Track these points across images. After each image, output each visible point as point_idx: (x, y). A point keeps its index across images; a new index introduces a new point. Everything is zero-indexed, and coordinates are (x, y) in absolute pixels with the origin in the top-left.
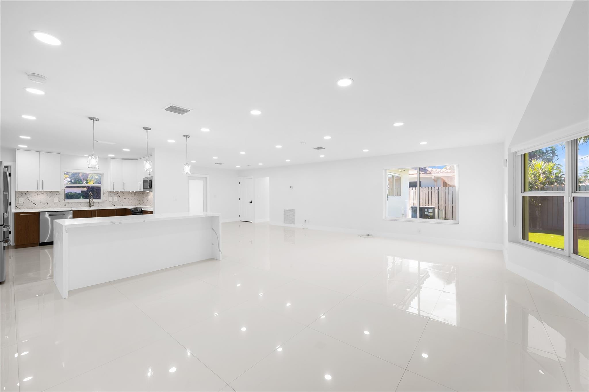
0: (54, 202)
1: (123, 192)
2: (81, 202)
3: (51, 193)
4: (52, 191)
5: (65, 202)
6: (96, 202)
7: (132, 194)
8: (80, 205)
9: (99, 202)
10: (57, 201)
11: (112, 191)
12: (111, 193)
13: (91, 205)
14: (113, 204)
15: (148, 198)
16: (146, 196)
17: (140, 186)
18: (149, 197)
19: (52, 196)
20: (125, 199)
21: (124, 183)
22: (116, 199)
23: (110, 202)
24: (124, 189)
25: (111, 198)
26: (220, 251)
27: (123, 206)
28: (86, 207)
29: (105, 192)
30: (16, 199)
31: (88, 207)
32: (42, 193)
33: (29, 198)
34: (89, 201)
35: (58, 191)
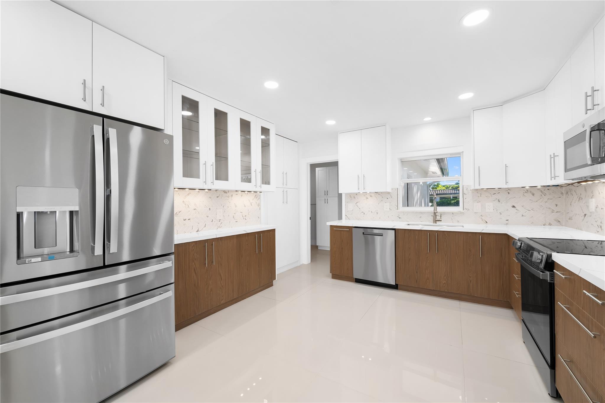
0: (385, 210)
1: (508, 191)
2: (421, 213)
3: (380, 195)
4: (382, 193)
5: (399, 211)
6: (448, 213)
7: (533, 195)
8: (420, 217)
9: (454, 214)
10: (388, 210)
12: (479, 192)
13: (438, 218)
14: (485, 218)
15: (588, 207)
16: (580, 199)
17: (553, 166)
18: (593, 203)
19: (382, 200)
20: (514, 207)
21: (506, 166)
22: (490, 206)
23: (477, 213)
24: (507, 182)
25: (480, 203)
27: (507, 224)
28: (428, 223)
29: (465, 191)
30: (345, 205)
31: (432, 224)
32: (371, 196)
33: (358, 204)
34: (434, 210)
35: (389, 193)
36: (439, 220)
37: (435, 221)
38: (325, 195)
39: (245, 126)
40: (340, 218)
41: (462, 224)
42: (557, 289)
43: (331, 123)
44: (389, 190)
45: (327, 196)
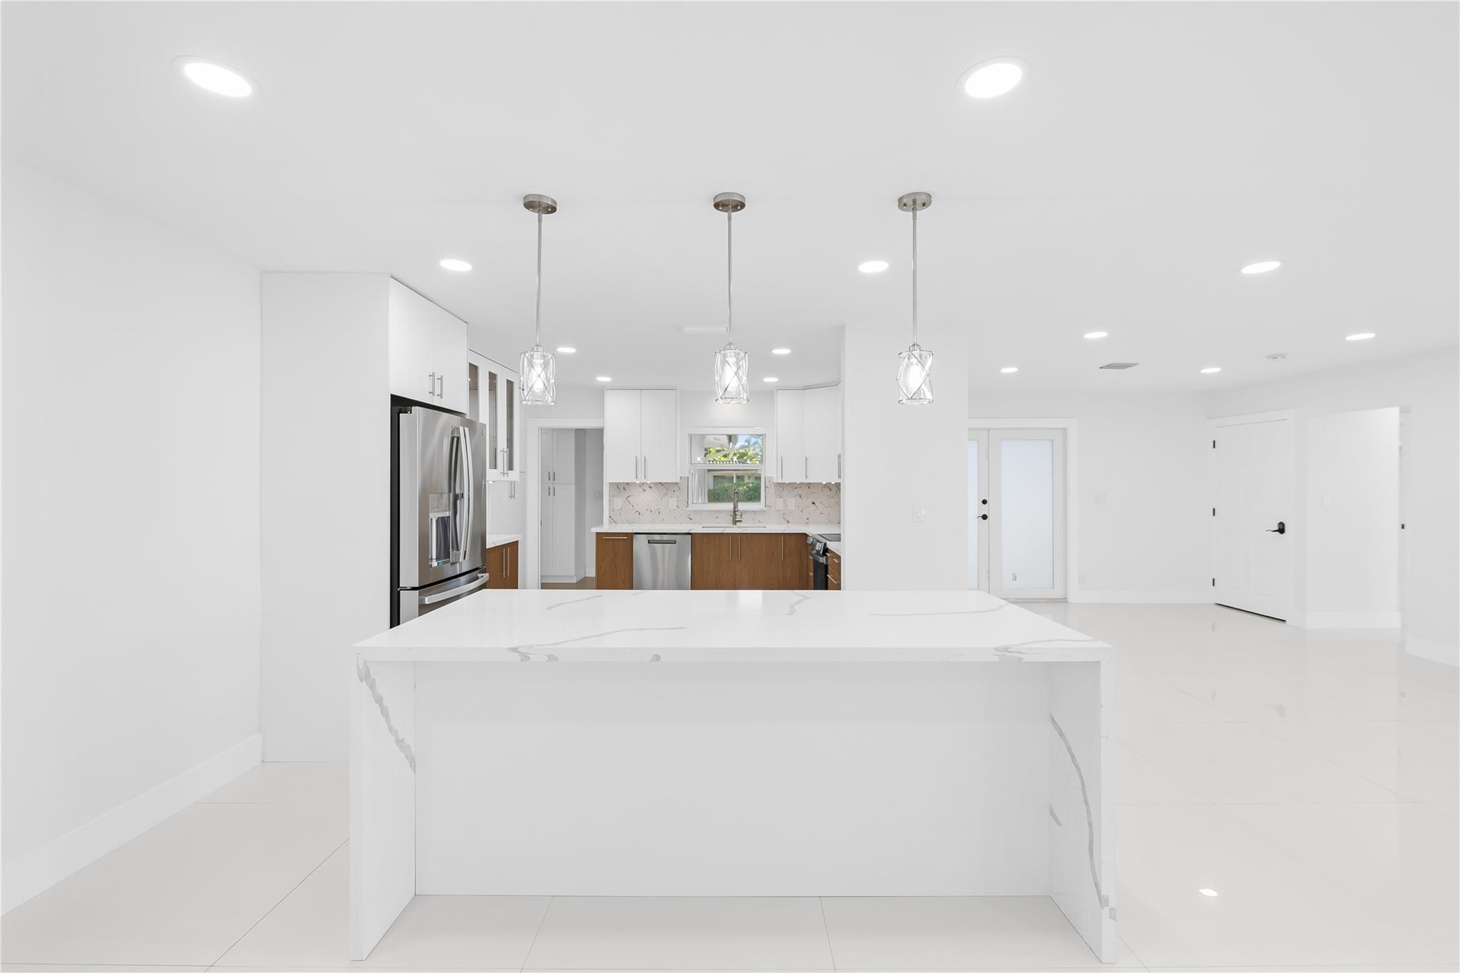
0: (670, 508)
1: (809, 485)
2: (718, 511)
3: (665, 487)
4: (666, 483)
5: (688, 509)
6: (750, 511)
7: (830, 490)
8: (717, 517)
9: (754, 512)
10: (675, 507)
11: (779, 482)
12: (781, 487)
13: (738, 519)
14: (786, 517)
19: (666, 494)
20: (813, 503)
21: (806, 459)
22: (792, 502)
23: (778, 510)
24: (808, 477)
25: (782, 499)
26: (1103, 901)
27: (807, 523)
28: (726, 525)
29: (768, 485)
30: (610, 500)
31: (731, 525)
32: (650, 487)
33: (630, 499)
34: (735, 508)
35: (676, 484)
36: (739, 521)
37: (735, 522)
38: (549, 479)
39: (493, 377)
40: (601, 523)
41: (763, 525)
42: (829, 568)
43: (604, 379)
44: (678, 481)
45: (554, 482)
